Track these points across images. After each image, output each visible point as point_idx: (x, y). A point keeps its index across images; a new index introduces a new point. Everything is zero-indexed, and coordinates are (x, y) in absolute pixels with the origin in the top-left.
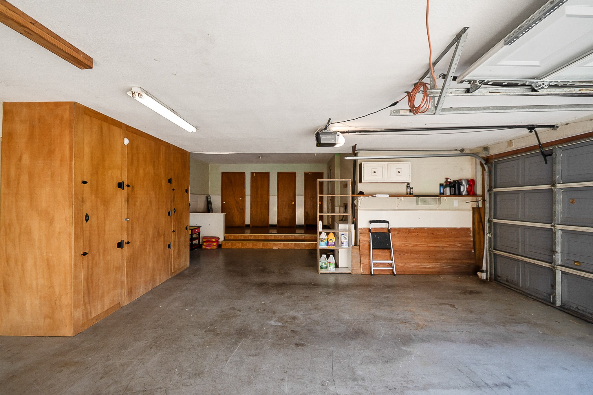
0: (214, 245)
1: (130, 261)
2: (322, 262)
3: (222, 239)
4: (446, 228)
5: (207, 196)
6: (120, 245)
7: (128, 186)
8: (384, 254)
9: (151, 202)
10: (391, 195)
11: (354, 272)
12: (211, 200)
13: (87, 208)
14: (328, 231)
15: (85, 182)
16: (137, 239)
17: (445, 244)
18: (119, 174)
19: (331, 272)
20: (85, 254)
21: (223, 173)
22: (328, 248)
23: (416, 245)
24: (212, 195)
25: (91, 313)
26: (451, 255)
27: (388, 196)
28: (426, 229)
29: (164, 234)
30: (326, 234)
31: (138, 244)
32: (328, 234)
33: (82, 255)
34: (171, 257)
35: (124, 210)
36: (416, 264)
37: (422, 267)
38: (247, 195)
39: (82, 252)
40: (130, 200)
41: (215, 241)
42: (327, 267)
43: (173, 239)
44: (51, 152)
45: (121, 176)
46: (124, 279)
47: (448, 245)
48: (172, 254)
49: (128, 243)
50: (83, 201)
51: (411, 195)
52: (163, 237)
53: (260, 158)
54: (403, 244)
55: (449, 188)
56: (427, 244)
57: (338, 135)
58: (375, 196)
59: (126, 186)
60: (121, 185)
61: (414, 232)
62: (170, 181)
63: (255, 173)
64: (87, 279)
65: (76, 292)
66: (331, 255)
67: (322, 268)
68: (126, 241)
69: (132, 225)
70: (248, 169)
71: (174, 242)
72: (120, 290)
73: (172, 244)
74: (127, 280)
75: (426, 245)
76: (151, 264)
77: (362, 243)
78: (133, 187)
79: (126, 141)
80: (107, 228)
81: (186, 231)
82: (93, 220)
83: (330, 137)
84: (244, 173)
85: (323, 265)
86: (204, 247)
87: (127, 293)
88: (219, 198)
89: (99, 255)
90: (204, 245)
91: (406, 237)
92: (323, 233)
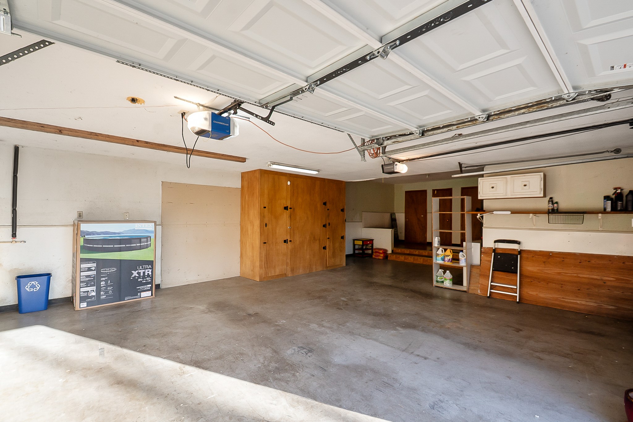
0: (381, 256)
1: (292, 252)
2: (437, 276)
3: (390, 251)
4: (615, 256)
5: (391, 215)
6: (285, 241)
7: (291, 208)
8: (510, 278)
9: (308, 218)
10: (514, 212)
11: (470, 291)
12: (396, 217)
13: (266, 220)
14: (446, 247)
15: (265, 207)
16: (297, 239)
17: (610, 277)
18: (285, 202)
19: (447, 287)
20: (265, 243)
21: (406, 192)
22: (444, 264)
23: (559, 274)
24: (397, 213)
25: (268, 274)
26: (617, 293)
27: (509, 213)
28: (578, 254)
29: (319, 240)
30: (443, 250)
31: (298, 242)
32: (445, 250)
33: (263, 243)
34: (327, 256)
35: (288, 222)
36: (556, 296)
37: (565, 301)
38: (428, 213)
39: (264, 242)
40: (292, 217)
41: (382, 252)
42: (443, 282)
43: (328, 244)
44: (253, 194)
45: (286, 203)
46: (289, 261)
47: (614, 279)
48: (327, 254)
49: (291, 241)
50: (264, 217)
51: (554, 211)
52: (318, 242)
53: (427, 176)
54: (539, 270)
55: (610, 201)
56: (578, 274)
57: (396, 165)
58: (493, 213)
59: (289, 208)
60: (286, 208)
61: (557, 257)
62: (325, 204)
63: (437, 190)
64: (266, 256)
65: (261, 260)
66: (447, 271)
67: (437, 281)
68: (290, 240)
69: (294, 230)
70: (429, 187)
71: (329, 246)
72: (285, 267)
73: (327, 247)
74: (291, 263)
75: (575, 275)
76: (308, 257)
77: (483, 263)
78: (294, 209)
79: (289, 183)
80: (277, 231)
81: (342, 240)
82: (269, 226)
83: (390, 167)
84: (425, 191)
85: (438, 279)
86: (374, 256)
87: (291, 270)
88: (403, 216)
89: (273, 245)
90: (374, 255)
91: (544, 262)
92: (441, 249)
